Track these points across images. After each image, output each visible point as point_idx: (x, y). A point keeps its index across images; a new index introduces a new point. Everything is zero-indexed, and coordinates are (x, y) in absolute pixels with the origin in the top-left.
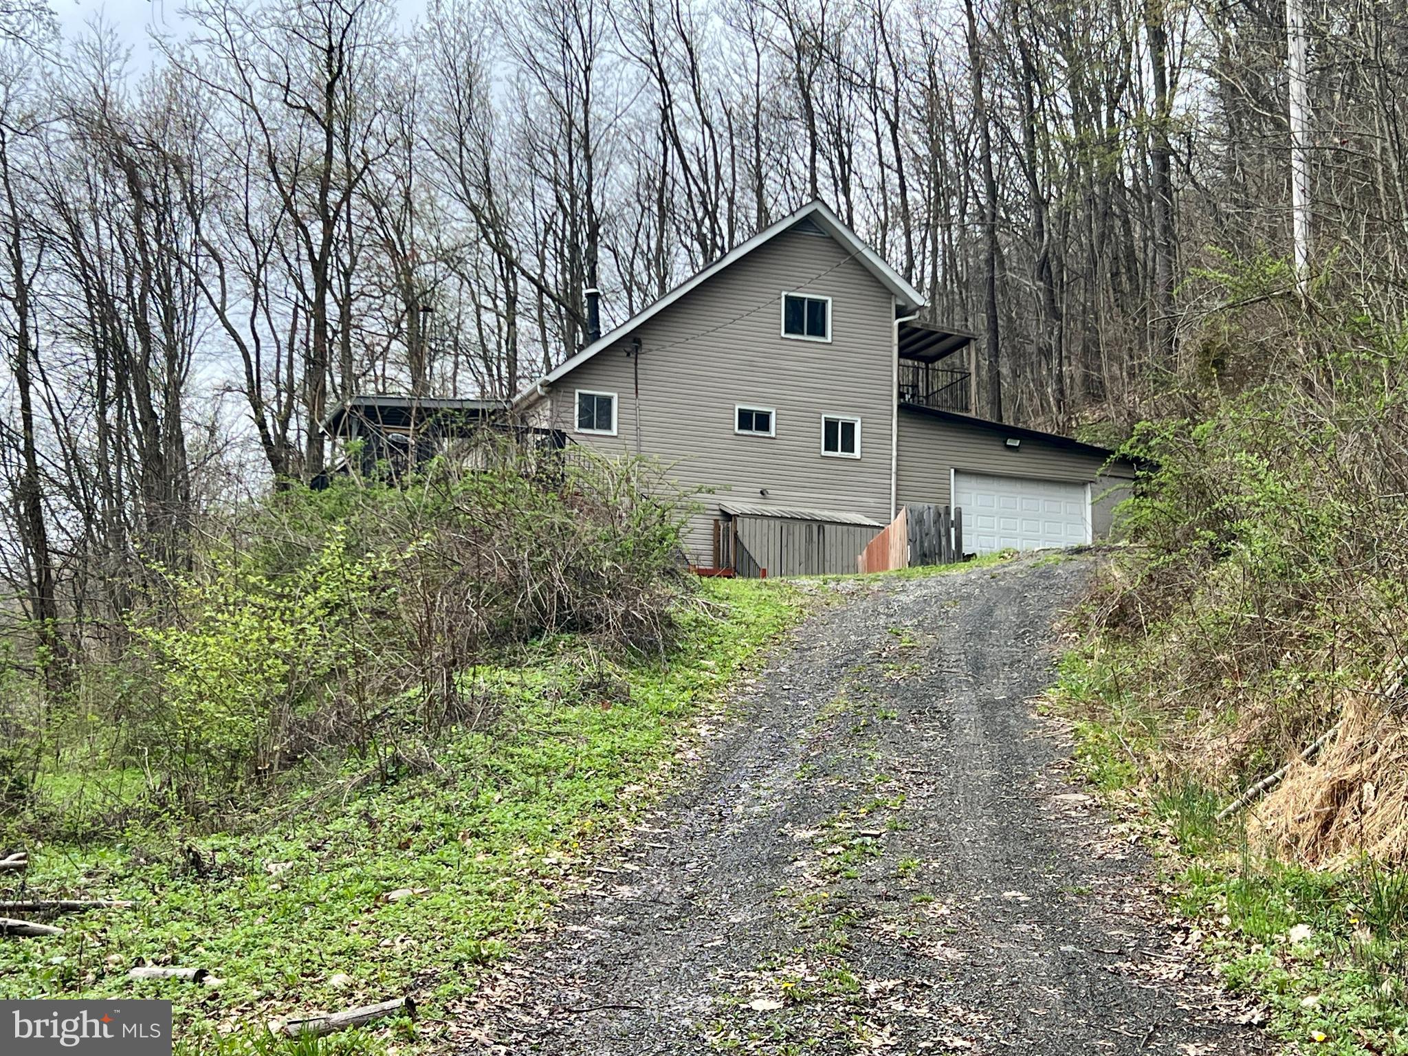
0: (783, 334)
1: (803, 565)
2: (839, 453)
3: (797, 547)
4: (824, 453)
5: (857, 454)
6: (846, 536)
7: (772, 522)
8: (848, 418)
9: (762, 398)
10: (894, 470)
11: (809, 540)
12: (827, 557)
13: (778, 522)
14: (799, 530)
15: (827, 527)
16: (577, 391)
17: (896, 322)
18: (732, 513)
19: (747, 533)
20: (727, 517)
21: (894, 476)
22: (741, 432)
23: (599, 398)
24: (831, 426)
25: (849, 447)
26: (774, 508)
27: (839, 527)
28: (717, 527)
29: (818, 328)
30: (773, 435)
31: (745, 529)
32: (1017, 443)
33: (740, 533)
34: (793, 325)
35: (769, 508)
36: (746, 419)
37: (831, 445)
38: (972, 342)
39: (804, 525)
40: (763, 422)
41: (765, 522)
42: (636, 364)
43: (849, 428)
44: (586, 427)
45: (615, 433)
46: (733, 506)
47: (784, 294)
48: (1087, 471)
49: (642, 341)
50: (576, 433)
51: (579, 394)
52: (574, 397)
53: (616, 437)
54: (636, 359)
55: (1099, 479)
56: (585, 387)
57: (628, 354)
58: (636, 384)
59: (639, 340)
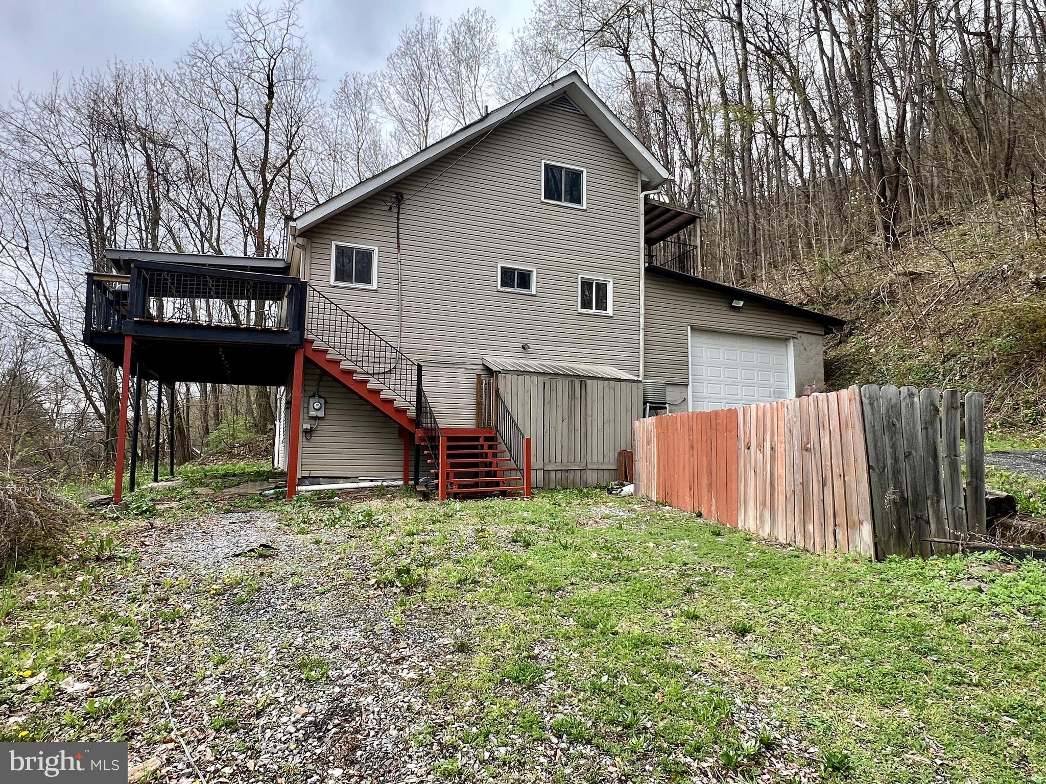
0: (543, 199)
1: (566, 422)
2: (594, 311)
3: (559, 403)
4: (580, 310)
5: (610, 311)
6: (606, 390)
7: (535, 378)
8: (601, 279)
9: (526, 259)
10: (642, 326)
11: (572, 396)
12: (589, 412)
13: (541, 378)
14: (562, 386)
15: (589, 382)
16: (333, 243)
17: (642, 195)
18: (495, 369)
19: (509, 390)
20: (489, 371)
21: (642, 332)
22: (503, 289)
23: (359, 251)
24: (586, 285)
25: (602, 305)
26: (535, 363)
27: (600, 382)
28: (479, 382)
29: (574, 195)
30: (534, 292)
31: (506, 385)
32: (741, 304)
33: (501, 390)
34: (552, 192)
35: (531, 362)
36: (508, 277)
37: (586, 304)
38: (698, 221)
39: (567, 381)
40: (524, 280)
41: (528, 378)
42: (398, 219)
43: (602, 288)
44: (342, 280)
45: (374, 286)
46: (496, 361)
47: (543, 162)
48: (790, 329)
49: (405, 197)
50: (331, 286)
51: (337, 246)
52: (330, 249)
53: (376, 291)
54: (398, 213)
55: (799, 335)
56: (343, 238)
57: (390, 209)
58: (398, 238)
59: (401, 195)
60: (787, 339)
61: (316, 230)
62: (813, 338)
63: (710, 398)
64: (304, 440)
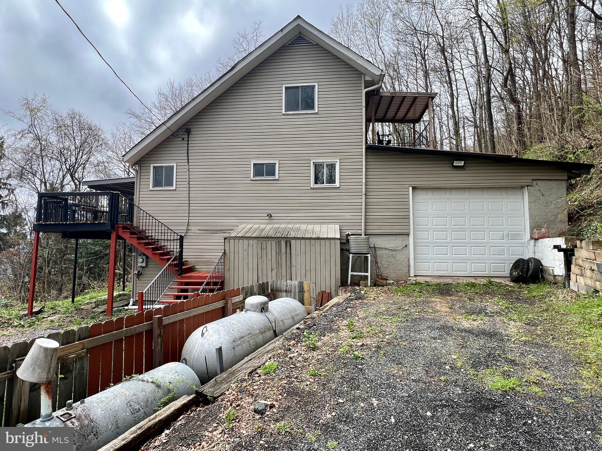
0: (284, 112)
1: (274, 271)
2: (324, 185)
3: (269, 258)
4: (314, 186)
5: (337, 184)
6: (308, 247)
7: (251, 242)
8: (329, 160)
9: (270, 155)
10: (364, 192)
11: (279, 253)
12: (294, 264)
13: (255, 241)
14: (271, 246)
15: (293, 242)
16: (152, 165)
17: (364, 92)
19: (232, 250)
22: (255, 178)
23: (166, 167)
24: (318, 167)
25: (331, 180)
27: (303, 241)
29: (309, 104)
30: (277, 177)
31: (230, 247)
32: (462, 163)
33: (227, 251)
34: (291, 105)
36: (259, 170)
37: (319, 180)
39: (276, 242)
40: (270, 170)
41: (246, 241)
42: (188, 144)
43: (332, 167)
44: (157, 186)
45: (174, 188)
47: (284, 86)
48: (525, 178)
49: (192, 130)
50: (151, 191)
51: (154, 167)
52: (150, 169)
53: (175, 190)
54: (188, 141)
55: (535, 183)
56: (159, 162)
57: (183, 139)
58: (188, 156)
59: (190, 129)
60: (522, 187)
61: (143, 159)
62: (554, 184)
63: (436, 243)
64: (137, 279)
